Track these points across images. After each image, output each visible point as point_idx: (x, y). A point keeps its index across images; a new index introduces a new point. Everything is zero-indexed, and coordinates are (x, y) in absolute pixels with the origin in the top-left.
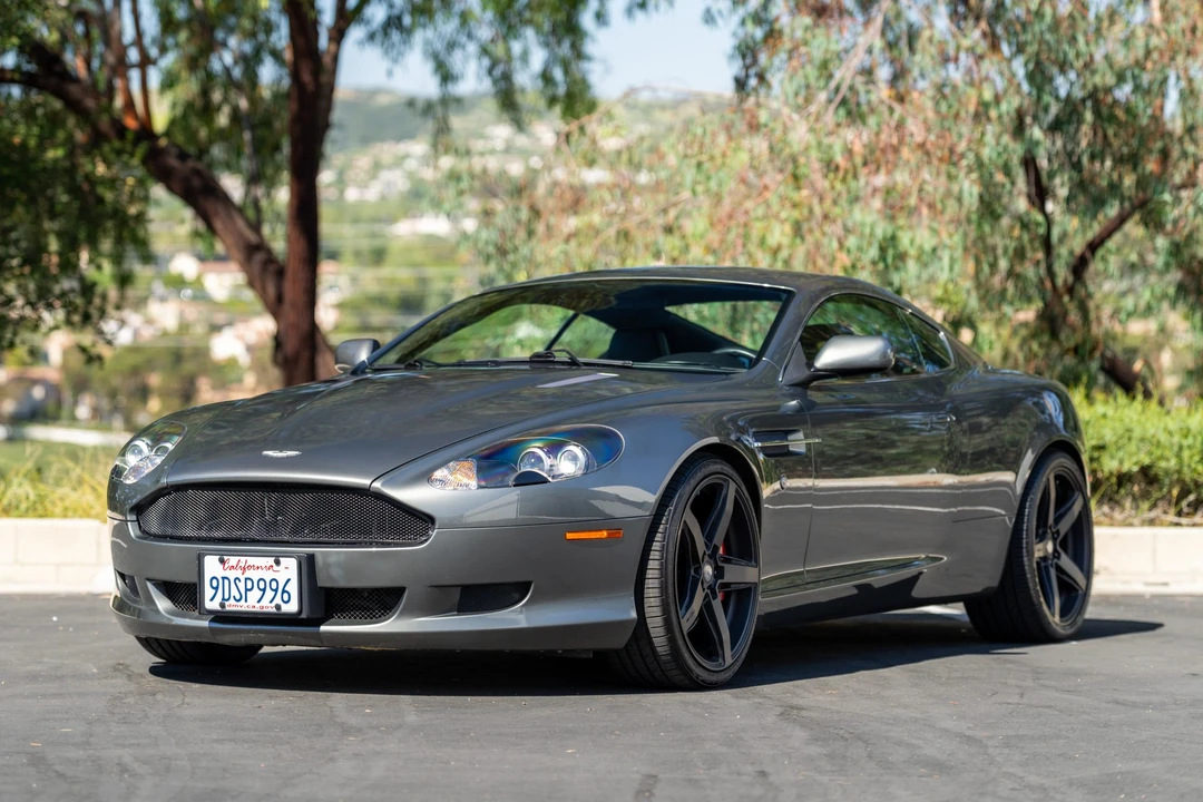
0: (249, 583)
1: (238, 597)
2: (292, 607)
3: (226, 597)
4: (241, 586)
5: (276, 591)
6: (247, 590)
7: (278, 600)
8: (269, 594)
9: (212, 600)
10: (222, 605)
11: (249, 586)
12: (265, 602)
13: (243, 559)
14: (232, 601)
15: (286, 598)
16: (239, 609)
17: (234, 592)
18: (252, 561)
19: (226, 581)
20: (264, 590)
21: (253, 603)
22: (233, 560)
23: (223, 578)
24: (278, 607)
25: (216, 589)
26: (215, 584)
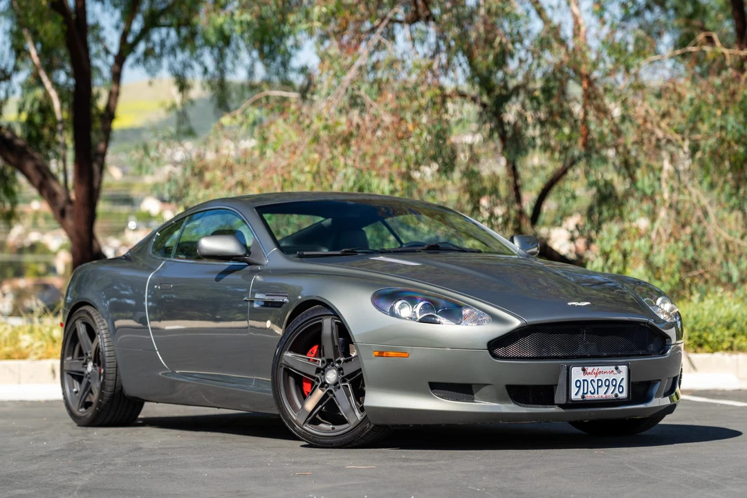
0: (600, 383)
1: (593, 392)
2: (624, 395)
3: (585, 392)
4: (595, 385)
5: (615, 386)
6: (598, 387)
7: (617, 391)
8: (612, 388)
9: (576, 394)
10: (583, 397)
11: (600, 385)
12: (609, 394)
13: (596, 368)
14: (589, 394)
15: (621, 390)
16: (593, 398)
17: (591, 389)
18: (601, 368)
19: (586, 383)
20: (608, 386)
21: (602, 394)
22: (589, 369)
23: (584, 380)
24: (616, 395)
25: (579, 387)
26: (578, 385)
